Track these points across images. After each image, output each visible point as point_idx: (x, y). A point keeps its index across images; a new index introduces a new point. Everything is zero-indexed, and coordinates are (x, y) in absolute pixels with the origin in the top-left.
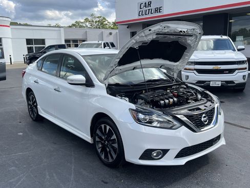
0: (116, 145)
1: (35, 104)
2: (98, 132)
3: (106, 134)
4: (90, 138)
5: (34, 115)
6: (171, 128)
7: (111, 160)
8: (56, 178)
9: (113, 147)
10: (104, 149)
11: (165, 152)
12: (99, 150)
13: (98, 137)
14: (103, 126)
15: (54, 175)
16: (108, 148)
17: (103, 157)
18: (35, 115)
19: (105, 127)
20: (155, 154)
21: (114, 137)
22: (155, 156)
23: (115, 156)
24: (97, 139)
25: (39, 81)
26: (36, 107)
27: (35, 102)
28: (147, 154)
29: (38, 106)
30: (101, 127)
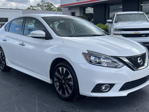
0: (71, 83)
1: (4, 58)
2: (56, 74)
3: (63, 75)
4: (49, 79)
5: (2, 67)
6: (116, 67)
7: (67, 95)
8: (23, 110)
9: (69, 85)
10: (61, 87)
11: (112, 85)
12: (57, 88)
13: (57, 78)
14: (60, 69)
15: (22, 108)
16: (65, 85)
17: (60, 93)
18: (4, 66)
19: (62, 69)
20: (104, 88)
21: (70, 76)
22: (104, 89)
23: (70, 92)
24: (56, 80)
25: (7, 39)
26: (4, 60)
27: (4, 56)
28: (98, 88)
29: (6, 59)
30: (59, 70)
